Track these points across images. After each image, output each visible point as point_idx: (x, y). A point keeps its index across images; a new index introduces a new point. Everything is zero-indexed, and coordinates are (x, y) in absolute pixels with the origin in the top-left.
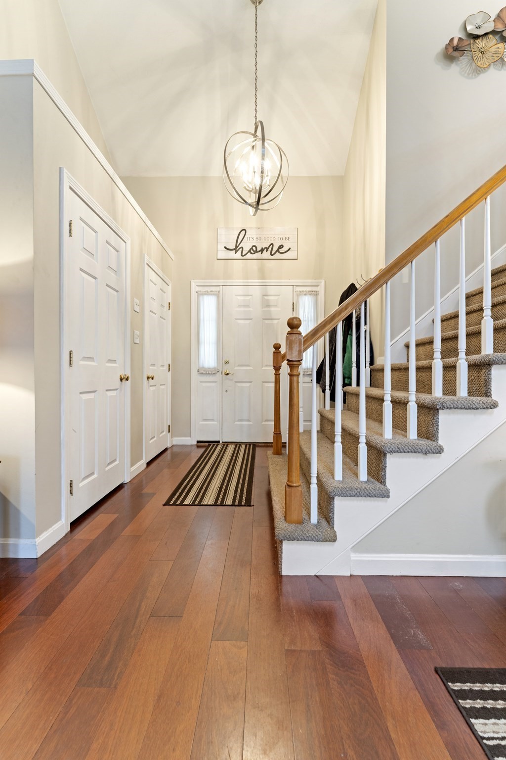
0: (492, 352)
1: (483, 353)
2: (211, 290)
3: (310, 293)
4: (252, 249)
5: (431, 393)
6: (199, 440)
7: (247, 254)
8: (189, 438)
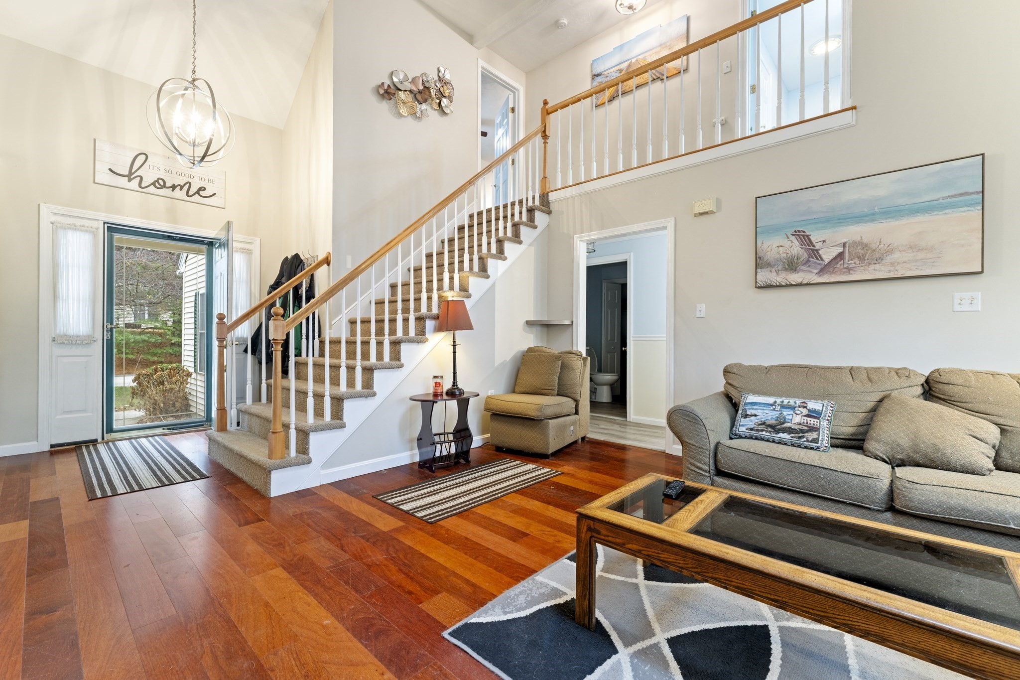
0: (402, 335)
1: (397, 335)
2: (82, 224)
3: (242, 250)
4: (157, 181)
5: (369, 360)
6: (54, 442)
7: (149, 186)
8: (35, 443)
